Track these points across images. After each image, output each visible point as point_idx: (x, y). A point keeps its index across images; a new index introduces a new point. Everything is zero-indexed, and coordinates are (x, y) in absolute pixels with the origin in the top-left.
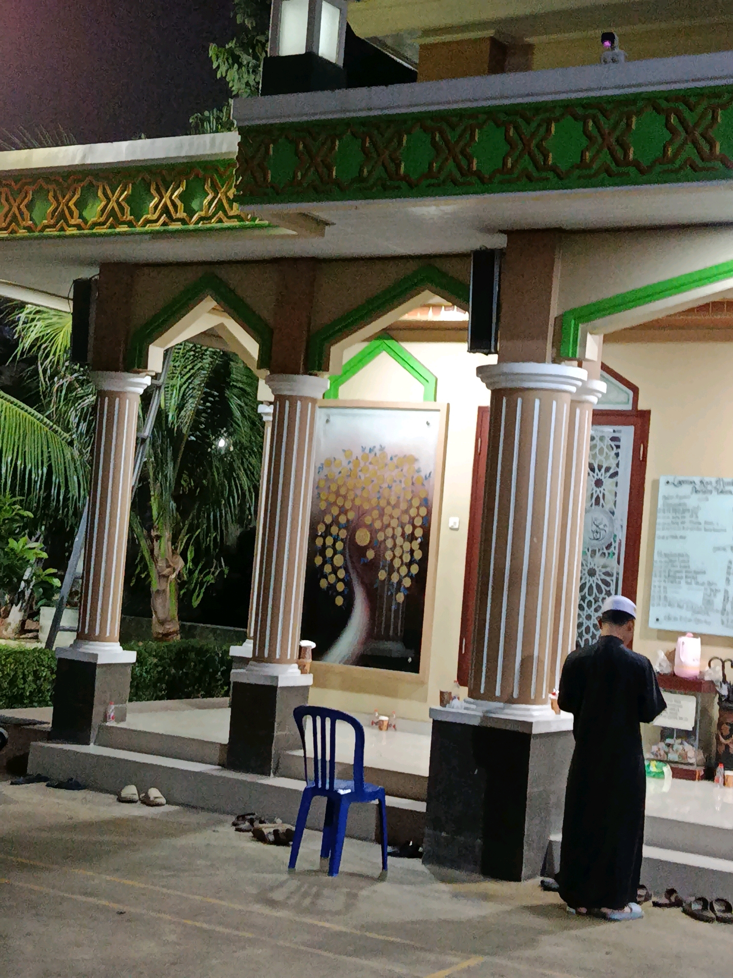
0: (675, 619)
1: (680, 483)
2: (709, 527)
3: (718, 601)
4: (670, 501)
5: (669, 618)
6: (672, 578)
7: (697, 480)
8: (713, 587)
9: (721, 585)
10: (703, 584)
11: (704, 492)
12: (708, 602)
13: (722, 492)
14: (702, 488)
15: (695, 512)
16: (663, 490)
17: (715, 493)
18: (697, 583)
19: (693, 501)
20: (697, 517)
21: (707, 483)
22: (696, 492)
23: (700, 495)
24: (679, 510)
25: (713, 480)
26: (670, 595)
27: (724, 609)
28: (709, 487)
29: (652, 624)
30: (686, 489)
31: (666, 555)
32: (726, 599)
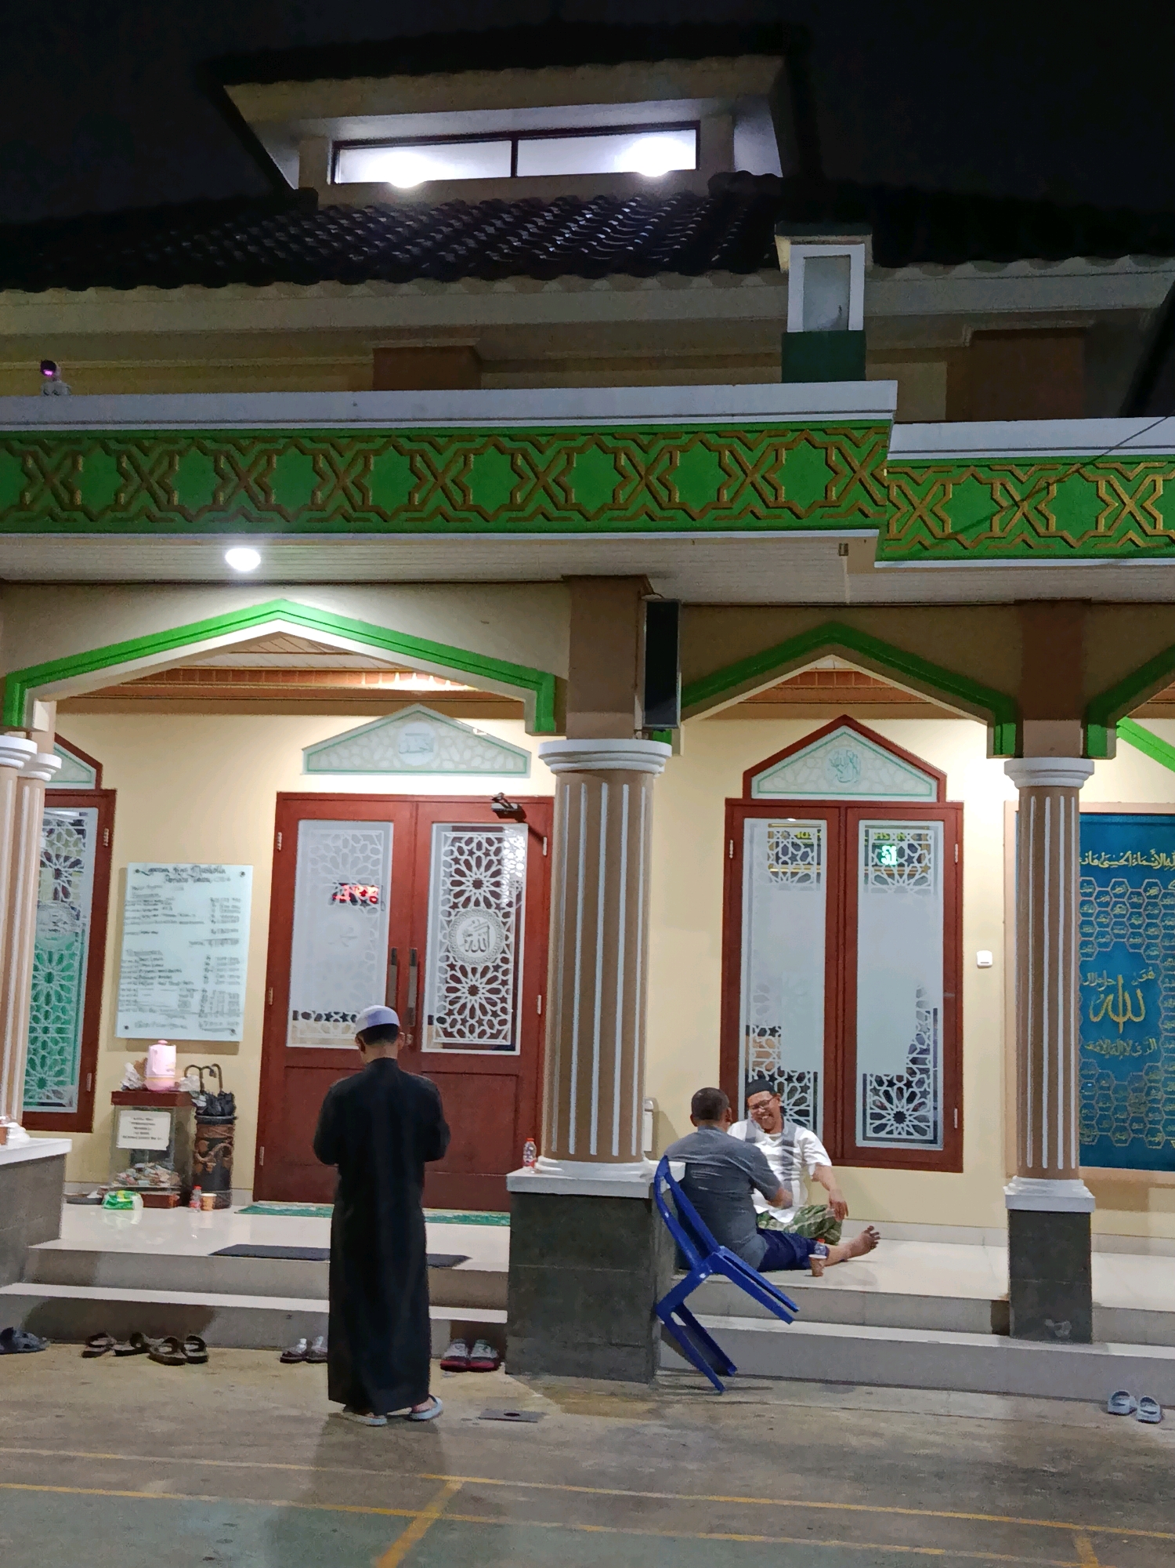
0: (147, 1025)
1: (152, 870)
2: (185, 920)
3: (195, 1001)
4: (139, 892)
5: (139, 1025)
6: (143, 979)
7: (170, 867)
8: (189, 987)
9: (199, 985)
10: (177, 984)
11: (179, 881)
12: (184, 1004)
13: (199, 880)
14: (176, 877)
15: (168, 903)
16: (133, 880)
17: (190, 881)
18: (172, 983)
19: (166, 891)
20: (171, 909)
21: (182, 870)
22: (170, 880)
23: (174, 884)
24: (150, 901)
25: (189, 866)
26: (141, 998)
27: (202, 1011)
28: (184, 875)
29: (121, 1034)
30: (158, 878)
31: (136, 954)
32: (204, 999)
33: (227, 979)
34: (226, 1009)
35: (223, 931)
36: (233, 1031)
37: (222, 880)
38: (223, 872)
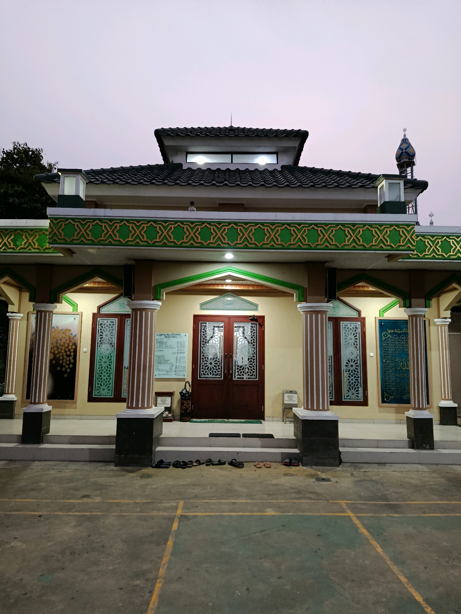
0: (161, 375)
1: (161, 335)
2: (170, 347)
3: (174, 368)
4: (158, 340)
5: (159, 375)
6: (160, 363)
7: (166, 334)
8: (172, 364)
9: (174, 364)
10: (169, 364)
11: (168, 337)
12: (171, 369)
13: (174, 337)
14: (168, 336)
15: (166, 343)
16: (157, 337)
17: (172, 337)
18: (167, 364)
19: (165, 340)
20: (167, 344)
21: (169, 335)
22: (166, 337)
23: (167, 338)
24: (161, 343)
25: (171, 334)
26: (159, 368)
27: (176, 371)
28: (170, 336)
29: (155, 377)
30: (163, 337)
31: (158, 356)
32: (176, 368)
33: (182, 362)
34: (182, 370)
35: (180, 350)
36: (184, 376)
37: (180, 337)
38: (180, 335)
